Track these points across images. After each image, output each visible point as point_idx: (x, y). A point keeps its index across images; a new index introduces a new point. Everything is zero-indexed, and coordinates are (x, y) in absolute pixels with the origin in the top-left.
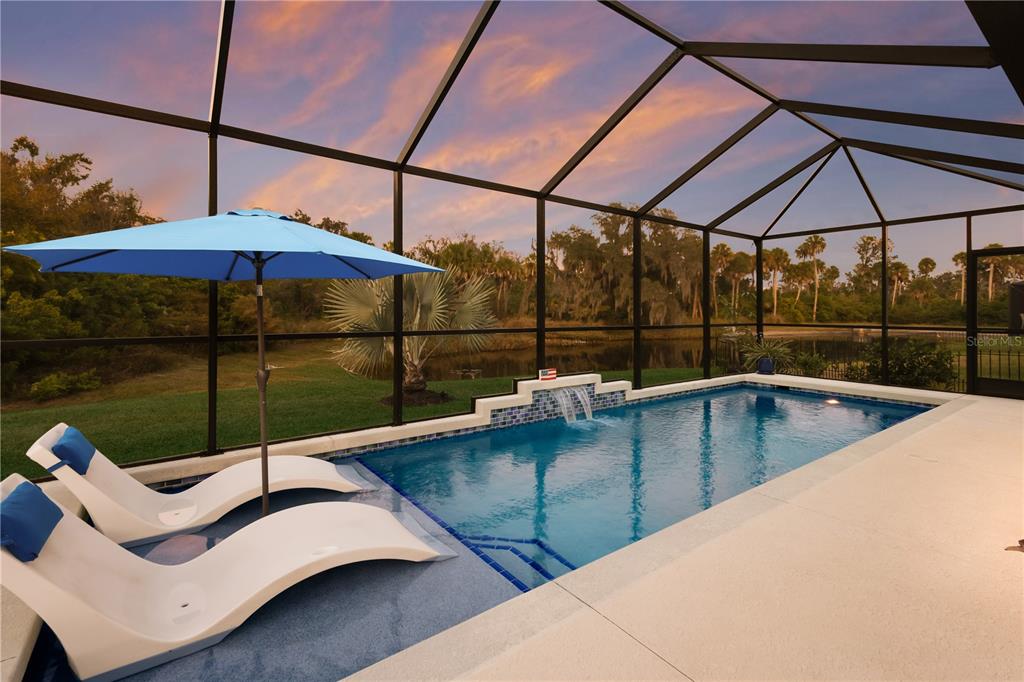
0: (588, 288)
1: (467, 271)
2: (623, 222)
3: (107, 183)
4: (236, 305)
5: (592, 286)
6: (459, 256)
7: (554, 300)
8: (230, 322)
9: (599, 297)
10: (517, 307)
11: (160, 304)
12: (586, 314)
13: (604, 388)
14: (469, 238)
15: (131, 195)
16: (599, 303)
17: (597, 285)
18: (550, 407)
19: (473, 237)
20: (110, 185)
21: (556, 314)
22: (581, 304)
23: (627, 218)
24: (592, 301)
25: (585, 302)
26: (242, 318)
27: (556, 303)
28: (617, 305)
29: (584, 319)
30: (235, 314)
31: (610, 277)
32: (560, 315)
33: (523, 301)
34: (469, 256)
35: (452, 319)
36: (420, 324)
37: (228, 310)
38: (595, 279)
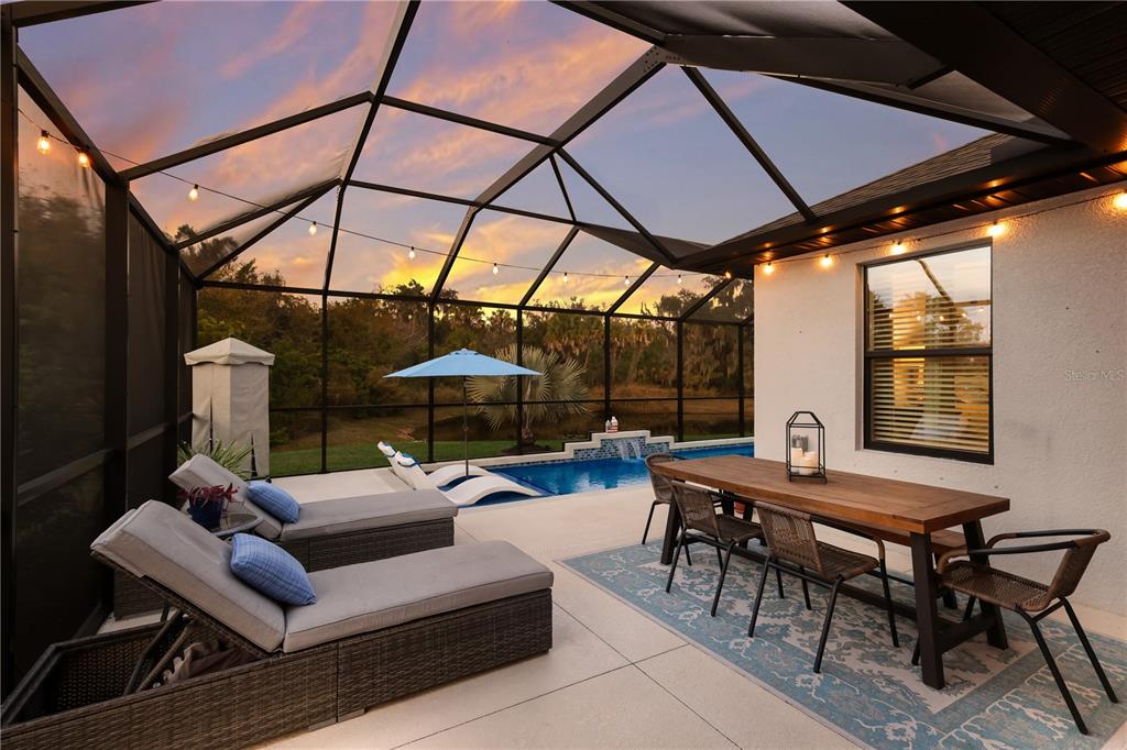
0: (699, 354)
1: (575, 339)
2: (739, 284)
3: (252, 263)
4: (370, 375)
5: (704, 352)
6: (566, 324)
7: (663, 367)
8: (368, 391)
9: (710, 363)
10: (626, 374)
11: (315, 376)
12: (697, 381)
13: (651, 440)
14: (578, 301)
15: (277, 277)
16: (710, 370)
17: (709, 351)
18: (613, 451)
19: (582, 300)
20: (254, 265)
21: (666, 381)
22: (692, 371)
23: (742, 280)
24: (703, 368)
25: (696, 369)
26: (375, 386)
27: (666, 370)
28: (729, 372)
29: (695, 387)
30: (370, 383)
31: (722, 343)
32: (670, 383)
33: (632, 367)
34: (576, 323)
35: (553, 391)
36: (531, 396)
37: (364, 380)
38: (706, 344)
